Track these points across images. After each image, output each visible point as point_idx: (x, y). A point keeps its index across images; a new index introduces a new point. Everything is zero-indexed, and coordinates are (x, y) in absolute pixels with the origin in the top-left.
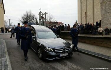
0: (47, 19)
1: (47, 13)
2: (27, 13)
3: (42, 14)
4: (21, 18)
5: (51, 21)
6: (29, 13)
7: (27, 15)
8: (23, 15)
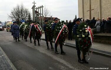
0: (42, 14)
1: (42, 7)
2: (18, 7)
3: (35, 8)
4: (11, 13)
5: (47, 17)
6: (20, 7)
7: (19, 9)
8: (13, 10)
